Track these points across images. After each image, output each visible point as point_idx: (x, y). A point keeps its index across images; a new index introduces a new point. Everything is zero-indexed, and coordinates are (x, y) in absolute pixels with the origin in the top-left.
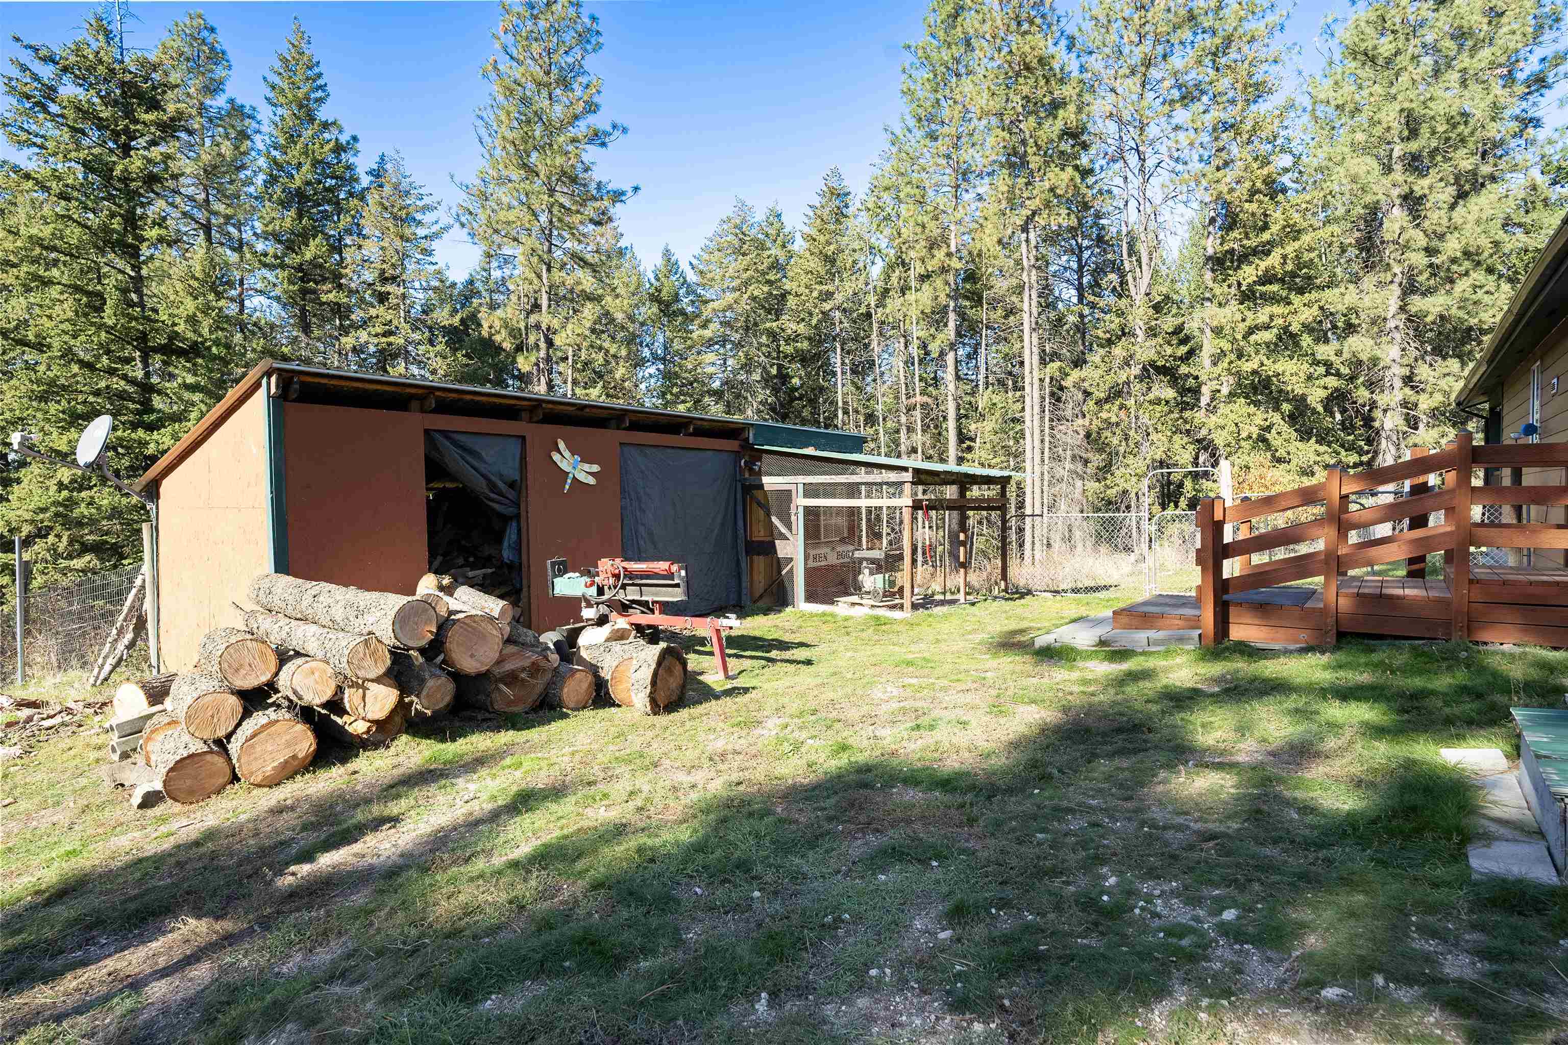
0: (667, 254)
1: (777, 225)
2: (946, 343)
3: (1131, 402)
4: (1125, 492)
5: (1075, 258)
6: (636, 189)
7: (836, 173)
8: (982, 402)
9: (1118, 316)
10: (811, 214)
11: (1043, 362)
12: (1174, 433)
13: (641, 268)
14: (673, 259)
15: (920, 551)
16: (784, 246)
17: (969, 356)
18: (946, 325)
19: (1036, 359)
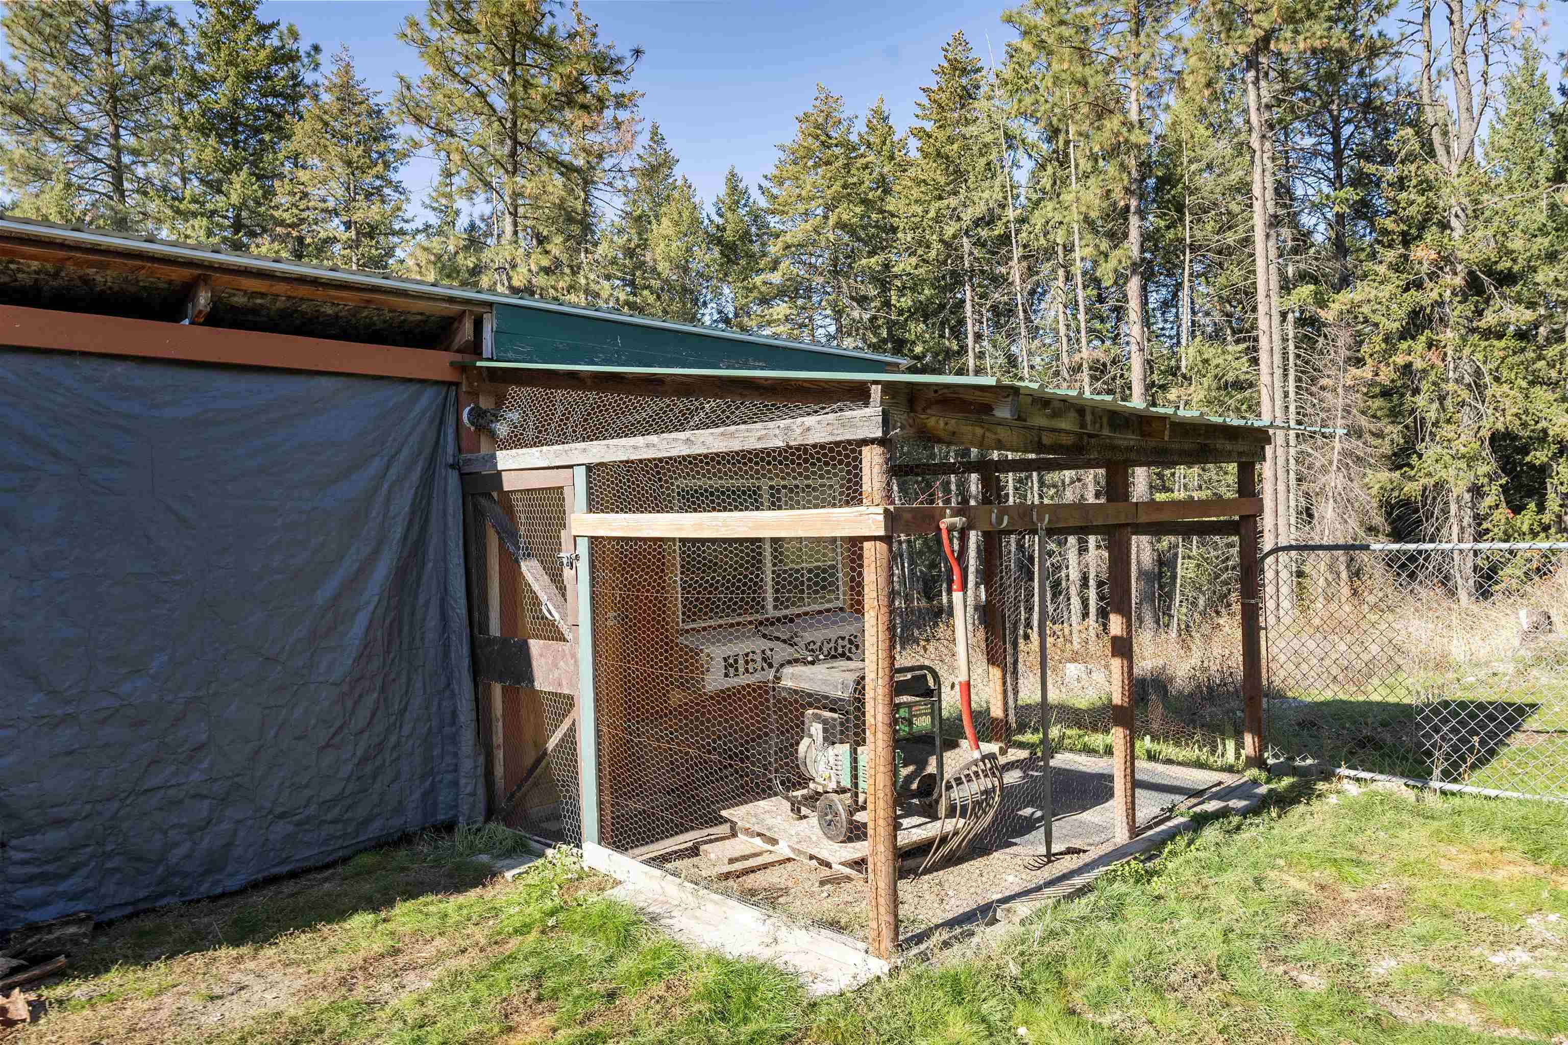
0: (733, 181)
1: (881, 129)
2: (1126, 263)
3: (1449, 336)
4: (1439, 486)
5: (1327, 138)
6: (637, 52)
7: (960, 41)
8: (1188, 355)
9: (1422, 192)
10: (926, 102)
11: (1286, 287)
12: (1532, 383)
13: (696, 200)
14: (741, 186)
15: (1092, 583)
16: (892, 158)
17: (1165, 305)
18: (1126, 235)
19: (1274, 285)
